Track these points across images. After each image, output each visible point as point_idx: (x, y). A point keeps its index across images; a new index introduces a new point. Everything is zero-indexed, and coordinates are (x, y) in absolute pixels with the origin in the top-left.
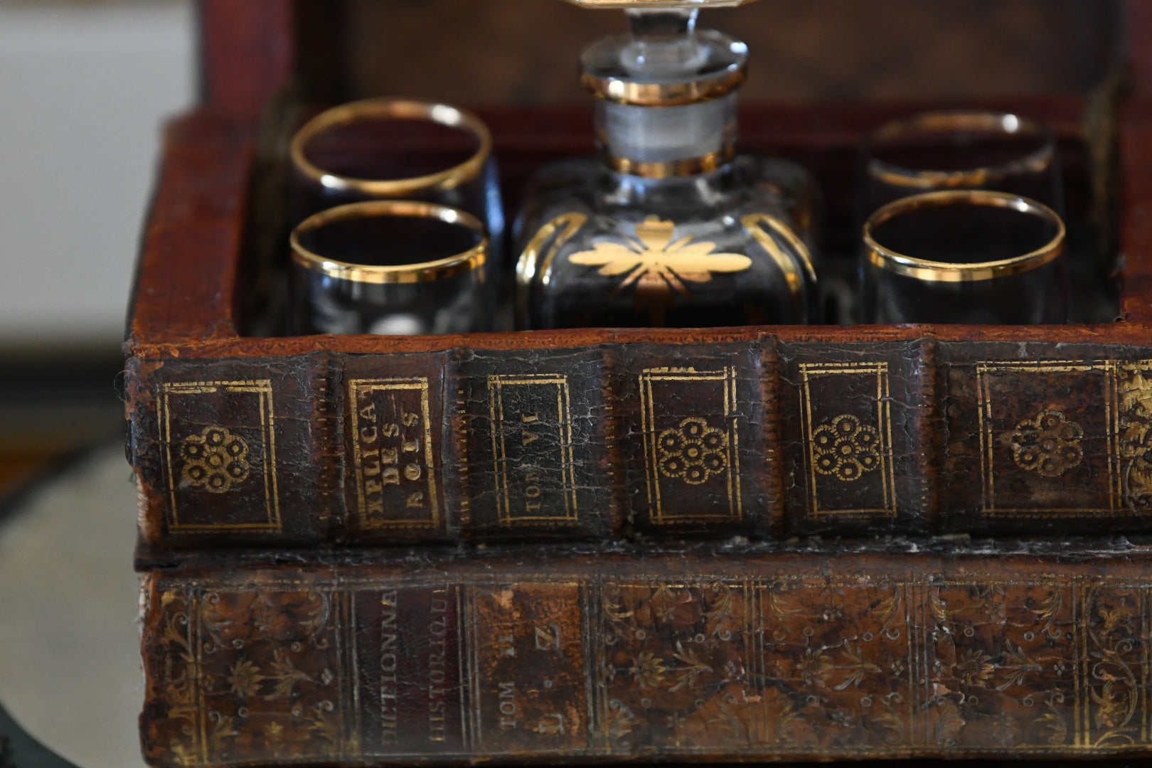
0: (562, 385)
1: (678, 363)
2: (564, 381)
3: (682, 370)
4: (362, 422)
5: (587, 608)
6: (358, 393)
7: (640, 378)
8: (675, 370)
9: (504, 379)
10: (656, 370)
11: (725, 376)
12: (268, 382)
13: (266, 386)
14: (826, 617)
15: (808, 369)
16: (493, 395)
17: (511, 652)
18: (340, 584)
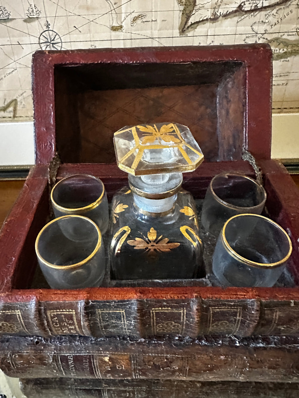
0: (123, 313)
1: (164, 306)
2: (123, 311)
3: (166, 308)
4: (53, 322)
5: (133, 362)
6: (50, 315)
7: (151, 311)
8: (164, 308)
9: (102, 310)
10: (157, 309)
11: (182, 311)
12: (19, 311)
13: (18, 312)
14: (209, 366)
15: (212, 309)
16: (98, 315)
17: (110, 369)
18: (55, 353)
